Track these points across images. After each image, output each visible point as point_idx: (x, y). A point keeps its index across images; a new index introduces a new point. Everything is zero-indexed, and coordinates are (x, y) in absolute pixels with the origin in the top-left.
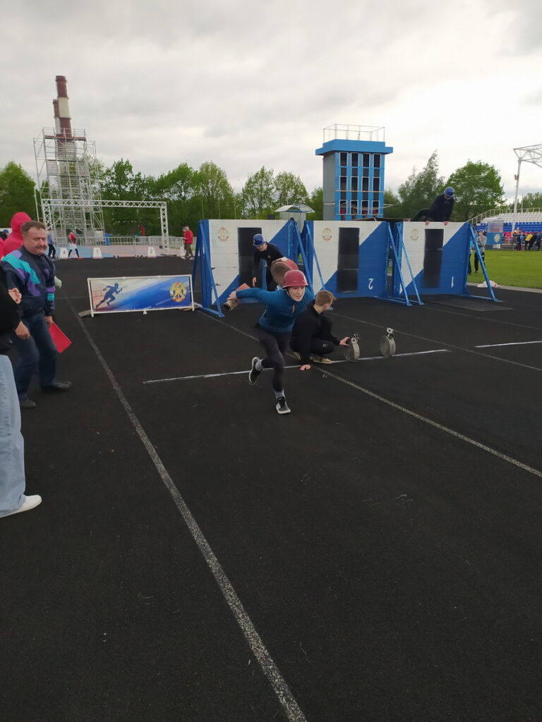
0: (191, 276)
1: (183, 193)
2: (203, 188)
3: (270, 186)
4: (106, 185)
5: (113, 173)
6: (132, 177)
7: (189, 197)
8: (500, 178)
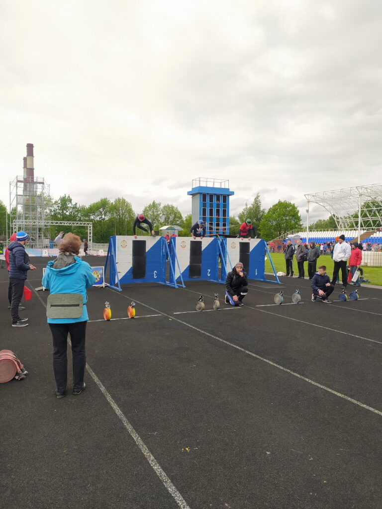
0: (104, 267)
1: (103, 216)
2: (116, 213)
3: (159, 212)
4: (54, 210)
5: (59, 204)
6: (71, 206)
7: (107, 218)
8: (298, 211)
